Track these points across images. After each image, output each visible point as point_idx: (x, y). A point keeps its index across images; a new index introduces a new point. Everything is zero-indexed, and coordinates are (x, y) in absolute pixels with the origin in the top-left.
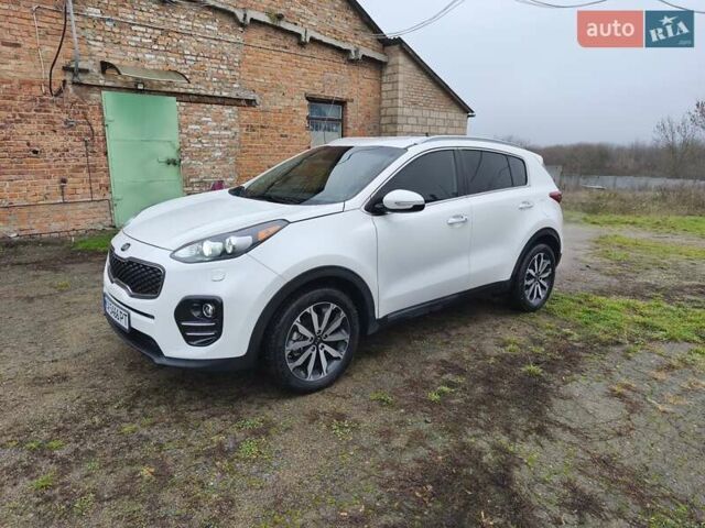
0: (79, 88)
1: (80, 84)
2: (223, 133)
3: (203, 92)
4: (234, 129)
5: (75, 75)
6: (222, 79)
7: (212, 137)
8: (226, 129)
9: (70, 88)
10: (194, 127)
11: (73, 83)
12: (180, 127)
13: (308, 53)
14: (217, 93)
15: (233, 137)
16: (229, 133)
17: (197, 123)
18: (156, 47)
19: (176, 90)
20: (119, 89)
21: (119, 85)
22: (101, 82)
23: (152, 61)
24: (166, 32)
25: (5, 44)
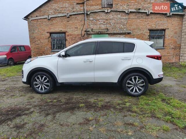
0: (87, 35)
1: (88, 34)
3: (115, 32)
5: (87, 32)
6: (121, 29)
9: (86, 35)
11: (87, 34)
13: (150, 17)
14: (119, 32)
18: (104, 24)
19: (108, 33)
20: (95, 34)
21: (95, 33)
22: (92, 33)
23: (103, 27)
24: (107, 20)
25: (75, 28)
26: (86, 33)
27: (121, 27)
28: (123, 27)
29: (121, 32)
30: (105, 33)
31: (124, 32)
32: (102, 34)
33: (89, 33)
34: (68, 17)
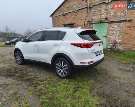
2: (120, 29)
3: (115, 21)
4: (123, 28)
7: (116, 31)
8: (121, 28)
10: (111, 29)
12: (108, 29)
14: (119, 20)
15: (123, 30)
16: (121, 29)
17: (112, 28)
18: (105, 13)
19: (108, 21)
20: (96, 23)
22: (93, 23)
23: (104, 16)
24: (107, 10)
25: (81, 20)
26: (88, 23)
27: (121, 15)
28: (123, 14)
29: (121, 20)
30: (105, 22)
31: (124, 19)
32: (102, 23)
33: (91, 23)
34: (76, 12)
